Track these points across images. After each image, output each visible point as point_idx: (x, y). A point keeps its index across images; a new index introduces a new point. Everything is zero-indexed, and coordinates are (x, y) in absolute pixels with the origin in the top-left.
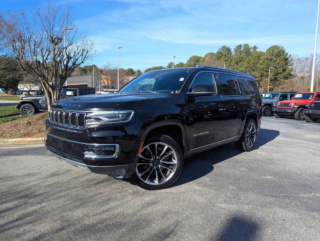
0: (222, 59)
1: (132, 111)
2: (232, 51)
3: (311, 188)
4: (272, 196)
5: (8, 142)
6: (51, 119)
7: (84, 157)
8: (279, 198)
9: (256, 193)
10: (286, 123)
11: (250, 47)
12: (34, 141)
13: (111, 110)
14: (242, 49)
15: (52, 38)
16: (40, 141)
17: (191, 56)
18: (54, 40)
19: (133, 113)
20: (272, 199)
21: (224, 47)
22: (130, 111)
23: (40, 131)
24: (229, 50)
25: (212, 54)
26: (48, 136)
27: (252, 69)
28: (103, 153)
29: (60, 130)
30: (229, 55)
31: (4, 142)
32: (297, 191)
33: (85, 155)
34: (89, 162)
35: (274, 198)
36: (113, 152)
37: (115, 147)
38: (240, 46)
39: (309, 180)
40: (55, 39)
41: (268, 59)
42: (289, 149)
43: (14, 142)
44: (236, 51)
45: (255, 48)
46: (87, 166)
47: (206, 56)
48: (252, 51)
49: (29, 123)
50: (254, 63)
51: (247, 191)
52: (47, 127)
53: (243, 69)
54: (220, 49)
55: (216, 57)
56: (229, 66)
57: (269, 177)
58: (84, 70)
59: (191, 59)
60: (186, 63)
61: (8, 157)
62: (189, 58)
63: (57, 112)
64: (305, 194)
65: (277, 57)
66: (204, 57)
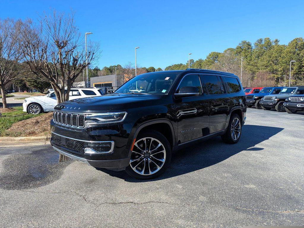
0: (242, 53)
1: (125, 112)
2: (253, 45)
3: (297, 202)
4: (244, 212)
5: (15, 140)
6: (55, 120)
7: (84, 152)
8: (251, 215)
9: (227, 206)
10: (300, 119)
11: (271, 41)
12: (37, 139)
13: (107, 112)
14: (263, 43)
15: (58, 42)
16: (43, 139)
17: (210, 53)
18: (60, 45)
19: (126, 114)
20: (242, 216)
21: (244, 42)
22: (124, 112)
23: (45, 130)
24: (249, 45)
25: (231, 50)
26: (53, 135)
27: (274, 63)
28: (100, 149)
29: (63, 130)
30: (249, 50)
31: (11, 140)
32: (278, 205)
33: (86, 151)
34: (88, 157)
35: (245, 214)
36: (109, 148)
37: (110, 144)
38: (261, 40)
39: (299, 192)
40: (61, 43)
41: (290, 52)
42: (291, 150)
43: (20, 140)
44: (256, 45)
45: (277, 41)
46: (87, 161)
47: (226, 51)
48: (274, 44)
49: (37, 122)
50: (276, 57)
51: (217, 203)
52: (51, 126)
53: (265, 63)
54: (240, 44)
55: (236, 52)
56: (249, 60)
57: (252, 186)
58: (110, 70)
59: (210, 55)
60: (206, 60)
61: (4, 156)
62: (208, 55)
63: (57, 113)
64: (285, 210)
65: (301, 49)
66: (223, 53)
